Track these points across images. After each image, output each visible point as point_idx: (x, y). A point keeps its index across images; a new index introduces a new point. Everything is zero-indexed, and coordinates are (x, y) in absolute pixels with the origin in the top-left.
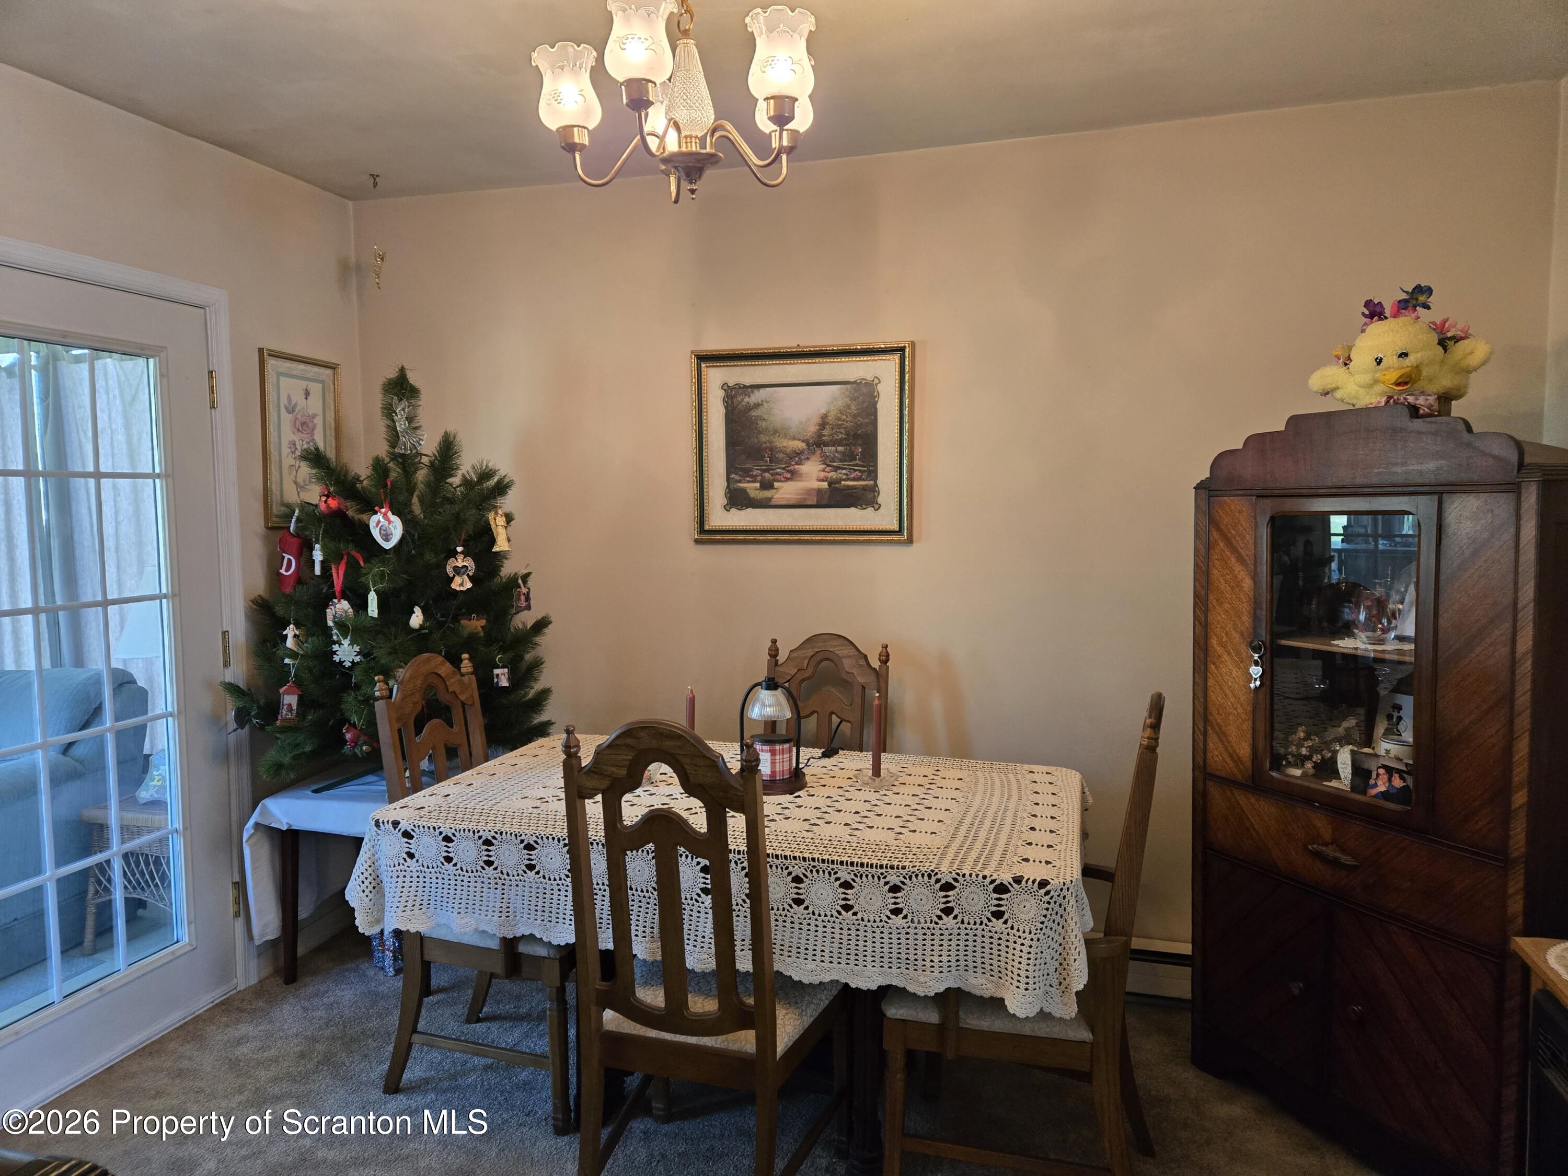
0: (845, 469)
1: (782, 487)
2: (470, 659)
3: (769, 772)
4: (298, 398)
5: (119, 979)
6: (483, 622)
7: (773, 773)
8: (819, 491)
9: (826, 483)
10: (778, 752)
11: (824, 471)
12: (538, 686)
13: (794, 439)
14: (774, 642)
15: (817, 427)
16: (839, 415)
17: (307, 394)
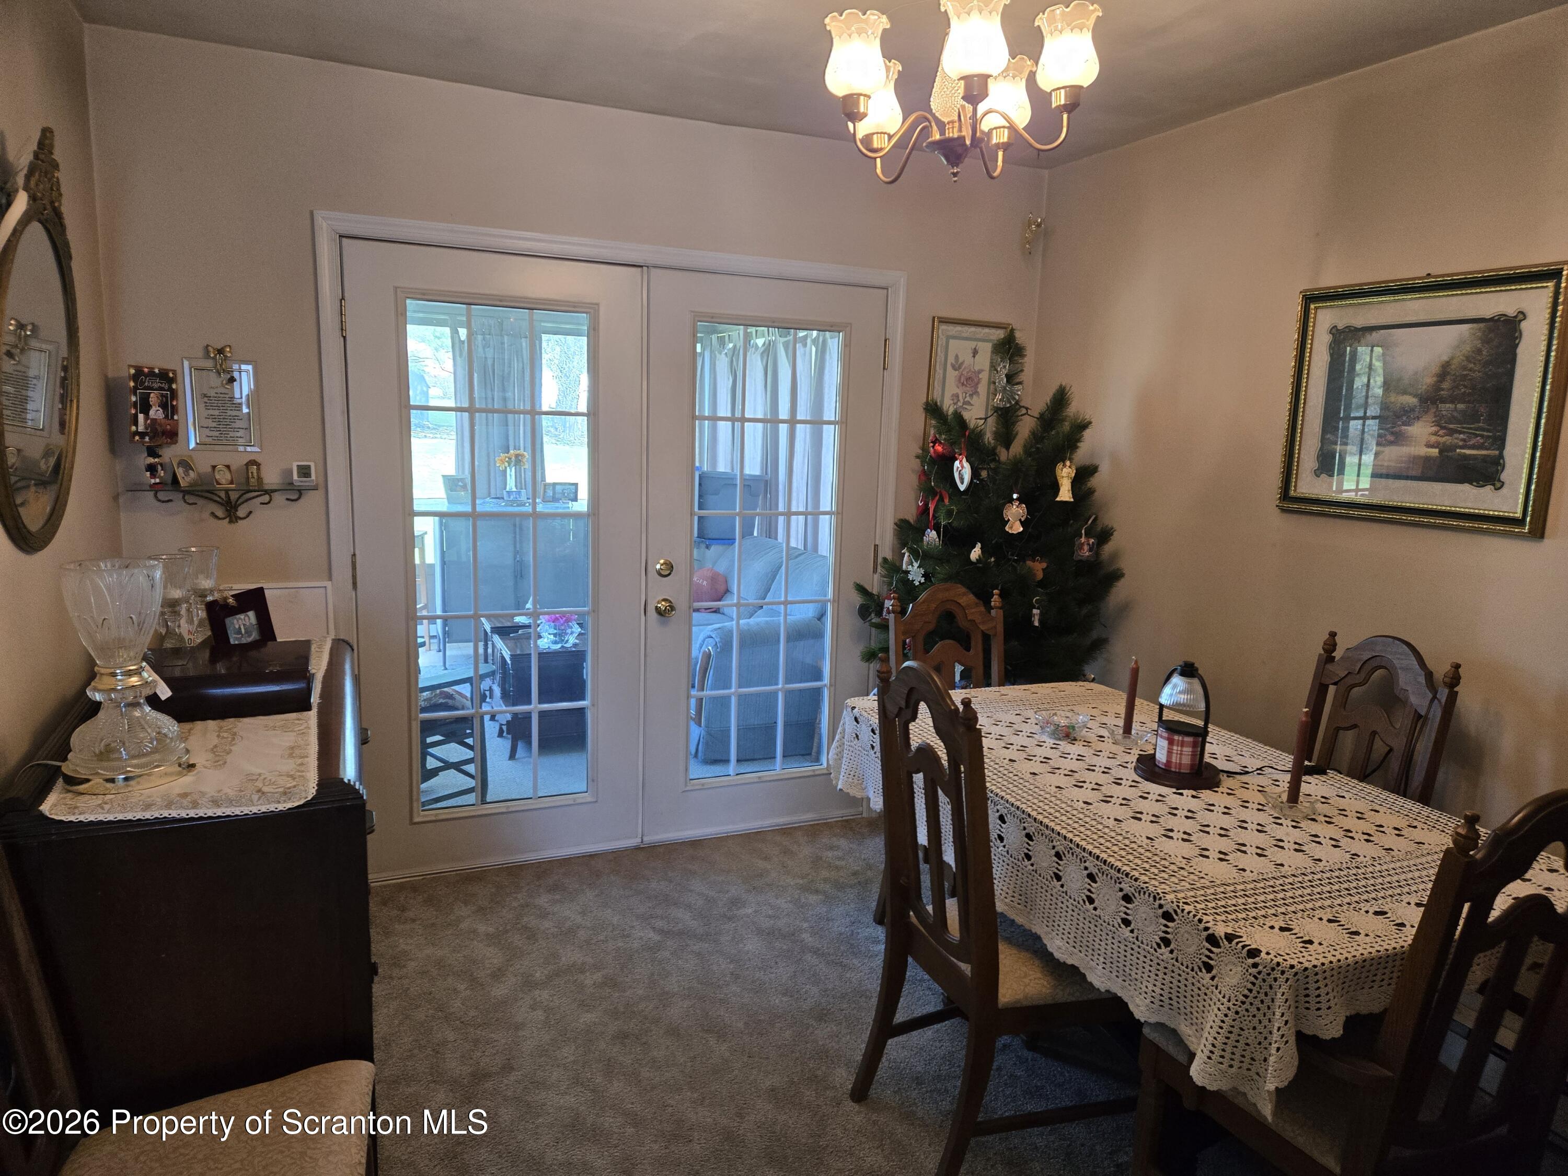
0: (1463, 433)
1: (1383, 452)
2: (1000, 595)
3: (1164, 761)
4: (966, 358)
5: (772, 775)
6: (1044, 565)
7: (1169, 762)
8: (1427, 459)
9: (1437, 450)
10: (1176, 742)
11: (1435, 434)
12: (1095, 635)
13: (1405, 392)
14: (1333, 635)
15: (1435, 379)
16: (1465, 363)
17: (975, 352)
